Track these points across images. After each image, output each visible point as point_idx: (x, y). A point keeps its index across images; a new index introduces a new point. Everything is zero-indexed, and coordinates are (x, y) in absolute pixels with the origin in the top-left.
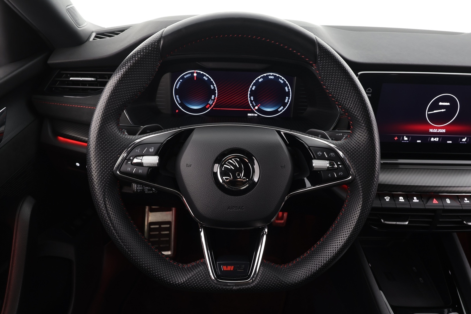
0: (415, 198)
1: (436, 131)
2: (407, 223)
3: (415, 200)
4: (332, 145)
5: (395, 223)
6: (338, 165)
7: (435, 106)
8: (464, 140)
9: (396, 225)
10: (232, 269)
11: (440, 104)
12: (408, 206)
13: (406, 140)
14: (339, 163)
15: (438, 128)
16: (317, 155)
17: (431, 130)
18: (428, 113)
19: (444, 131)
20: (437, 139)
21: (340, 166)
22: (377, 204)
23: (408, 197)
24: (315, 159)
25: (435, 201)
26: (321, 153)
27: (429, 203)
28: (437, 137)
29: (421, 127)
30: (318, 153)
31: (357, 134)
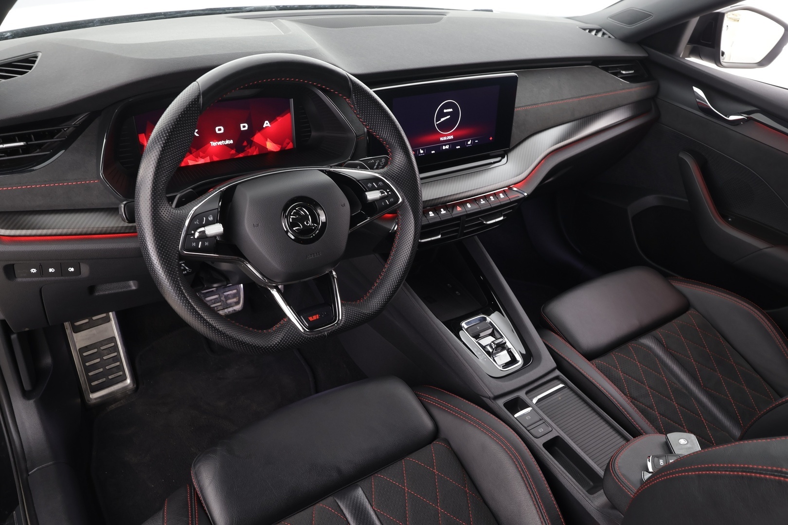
0: (442, 210)
1: (445, 139)
2: (439, 236)
3: (443, 212)
4: (377, 175)
5: (430, 239)
6: (387, 192)
7: (441, 114)
8: (469, 143)
9: (431, 241)
10: (318, 318)
11: (445, 111)
12: (438, 220)
13: (422, 153)
14: (388, 190)
15: (447, 135)
16: (368, 187)
17: (442, 139)
18: (437, 123)
19: (452, 137)
20: (447, 147)
21: (390, 193)
22: (425, 222)
23: (436, 210)
24: (367, 191)
25: (459, 209)
26: (371, 185)
27: (455, 212)
28: (447, 144)
29: (432, 138)
30: (369, 185)
31: (397, 161)
